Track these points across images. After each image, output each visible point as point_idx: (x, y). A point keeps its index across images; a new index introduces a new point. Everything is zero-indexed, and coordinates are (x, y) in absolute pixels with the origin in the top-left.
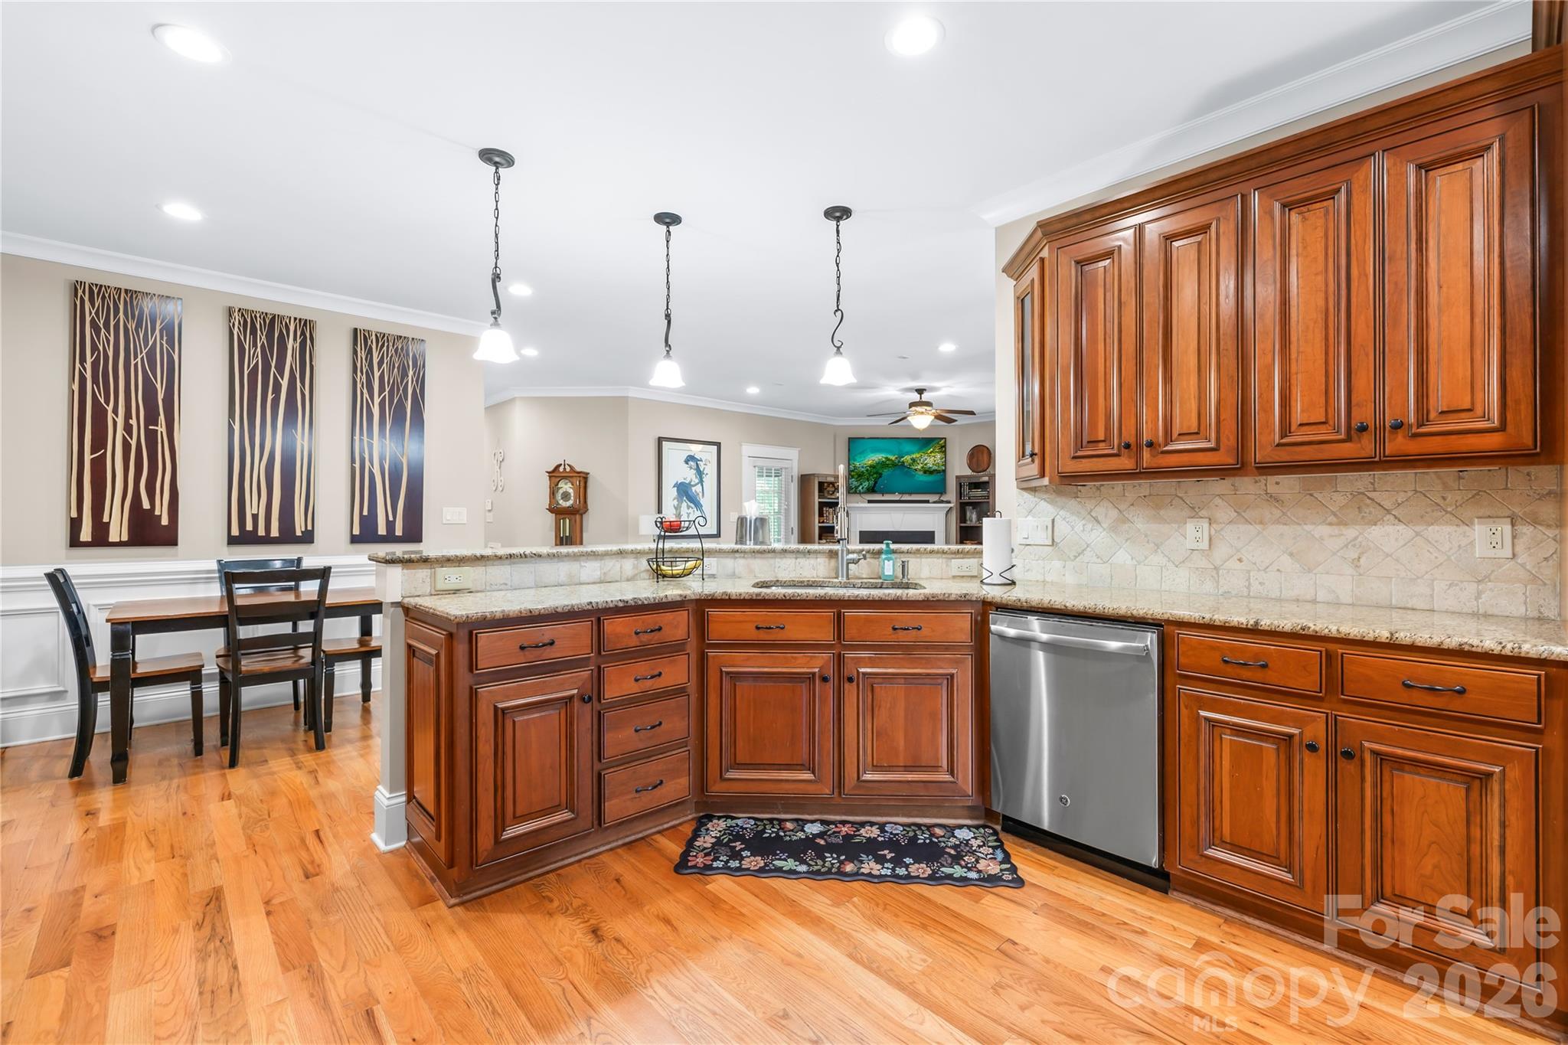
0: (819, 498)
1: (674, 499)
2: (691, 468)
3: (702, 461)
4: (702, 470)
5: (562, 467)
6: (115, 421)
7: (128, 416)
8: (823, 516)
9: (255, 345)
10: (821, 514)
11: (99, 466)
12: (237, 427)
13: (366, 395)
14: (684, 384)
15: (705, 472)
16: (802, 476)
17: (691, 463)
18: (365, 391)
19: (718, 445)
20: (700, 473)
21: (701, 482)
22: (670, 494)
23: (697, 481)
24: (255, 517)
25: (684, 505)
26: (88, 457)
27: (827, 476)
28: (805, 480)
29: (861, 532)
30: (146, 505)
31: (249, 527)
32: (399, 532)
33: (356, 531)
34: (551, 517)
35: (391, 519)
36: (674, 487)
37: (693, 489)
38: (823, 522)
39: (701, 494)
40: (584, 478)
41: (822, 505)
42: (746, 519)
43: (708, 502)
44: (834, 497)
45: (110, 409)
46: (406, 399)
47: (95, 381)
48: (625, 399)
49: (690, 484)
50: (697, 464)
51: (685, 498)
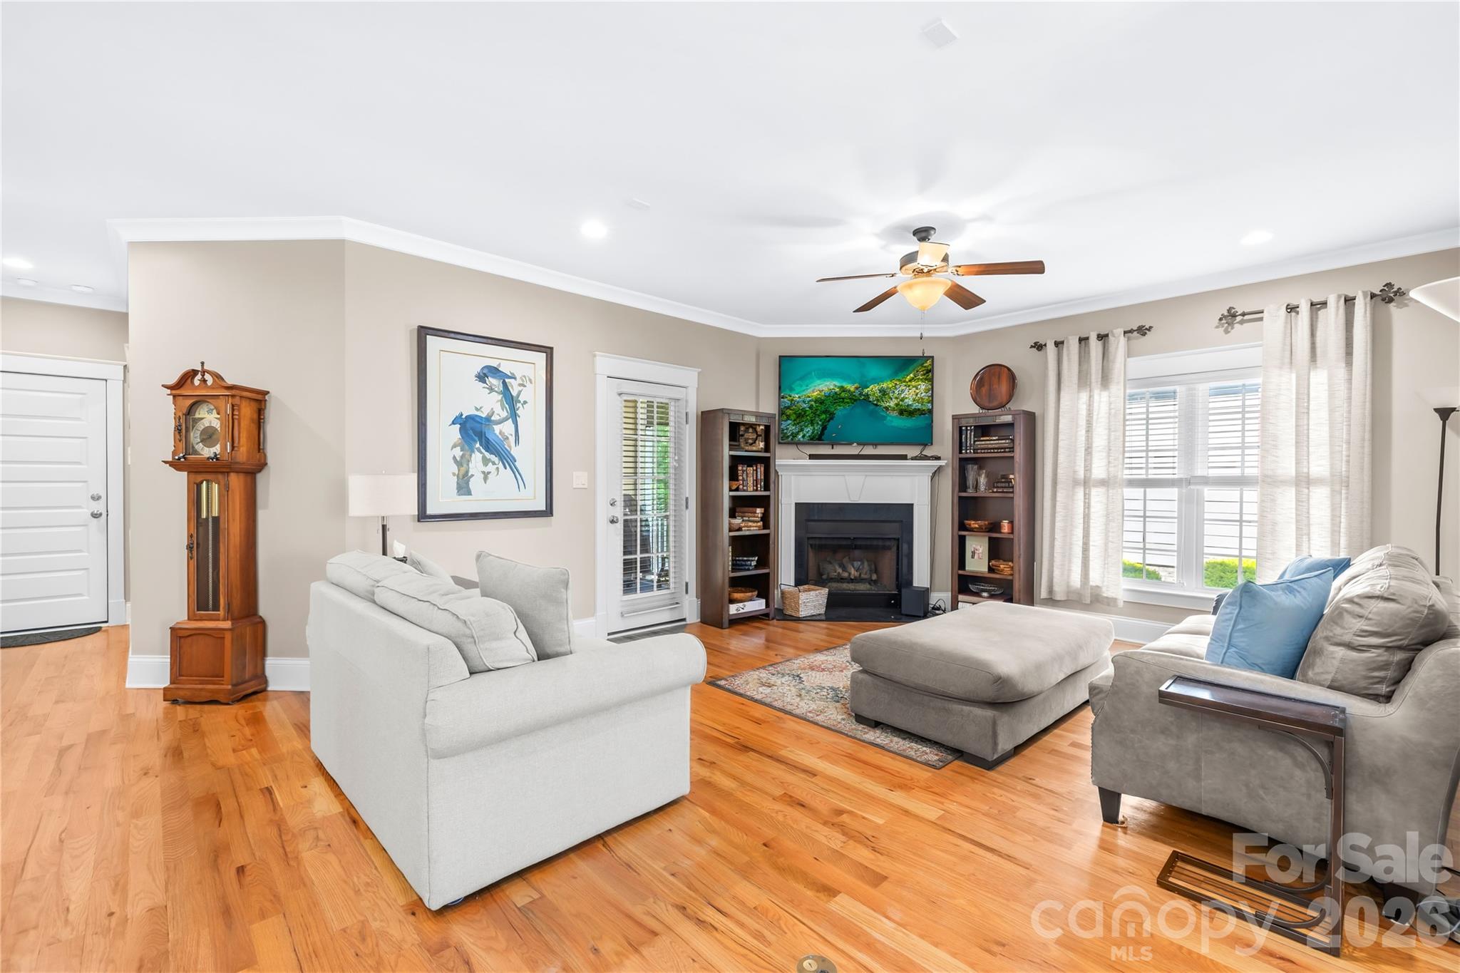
0: (731, 450)
1: (454, 446)
2: (491, 390)
3: (515, 378)
4: (514, 393)
5: (199, 376)
8: (738, 480)
10: (733, 476)
15: (521, 399)
16: (702, 412)
17: (493, 381)
19: (549, 351)
20: (511, 401)
21: (514, 416)
22: (444, 437)
23: (504, 414)
25: (477, 458)
27: (743, 413)
28: (707, 420)
29: (797, 504)
34: (181, 479)
36: (453, 423)
37: (497, 429)
39: (512, 439)
40: (259, 400)
41: (735, 461)
43: (529, 453)
44: (754, 448)
48: (338, 246)
49: (488, 419)
50: (504, 383)
51: (478, 445)
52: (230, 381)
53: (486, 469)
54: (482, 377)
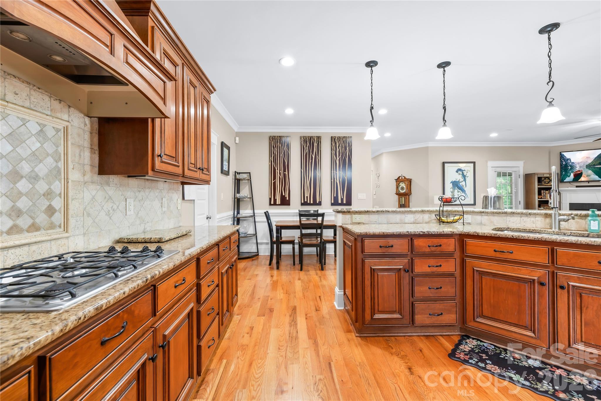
0: (538, 186)
1: (451, 188)
2: (459, 174)
3: (465, 171)
4: (465, 175)
5: (401, 177)
6: (278, 171)
7: (280, 170)
8: (541, 195)
9: (307, 146)
11: (274, 183)
12: (303, 171)
13: (335, 158)
14: (453, 136)
15: (467, 176)
16: (526, 174)
17: (459, 172)
18: (335, 156)
19: (474, 163)
20: (464, 176)
21: (465, 180)
22: (449, 186)
23: (463, 180)
24: (307, 197)
25: (456, 191)
26: (273, 182)
27: (543, 174)
28: (528, 178)
29: (570, 204)
30: (284, 194)
31: (306, 200)
32: (345, 202)
33: (333, 202)
34: (397, 197)
35: (342, 198)
36: (451, 183)
37: (461, 184)
38: (541, 198)
39: (465, 186)
40: (410, 181)
41: (540, 190)
42: (488, 197)
44: (549, 185)
45: (276, 169)
46: (346, 157)
47: (274, 162)
48: (427, 147)
49: (459, 181)
50: (463, 172)
51: (456, 188)
52: (407, 178)
53: (458, 194)
54: (457, 172)
